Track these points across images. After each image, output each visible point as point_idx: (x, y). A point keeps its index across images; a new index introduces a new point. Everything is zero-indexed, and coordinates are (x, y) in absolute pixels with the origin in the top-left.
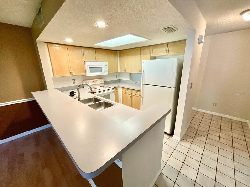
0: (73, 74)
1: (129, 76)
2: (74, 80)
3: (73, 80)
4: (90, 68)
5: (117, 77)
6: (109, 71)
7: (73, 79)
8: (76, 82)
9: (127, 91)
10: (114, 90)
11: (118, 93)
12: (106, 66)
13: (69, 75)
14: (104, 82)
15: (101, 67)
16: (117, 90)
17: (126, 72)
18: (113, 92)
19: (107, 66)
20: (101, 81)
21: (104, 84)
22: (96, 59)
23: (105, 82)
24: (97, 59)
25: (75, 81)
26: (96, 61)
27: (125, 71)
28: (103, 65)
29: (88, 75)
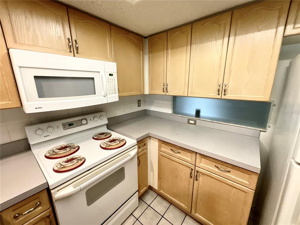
1: (170, 103)
4: (38, 80)
5: (139, 105)
6: (119, 93)
10: (136, 150)
11: (146, 154)
12: (110, 75)
14: (107, 122)
15: (93, 79)
16: (144, 148)
17: (167, 94)
19: (115, 75)
21: (108, 126)
24: (77, 48)
27: (165, 90)
28: (99, 72)
29: (30, 110)
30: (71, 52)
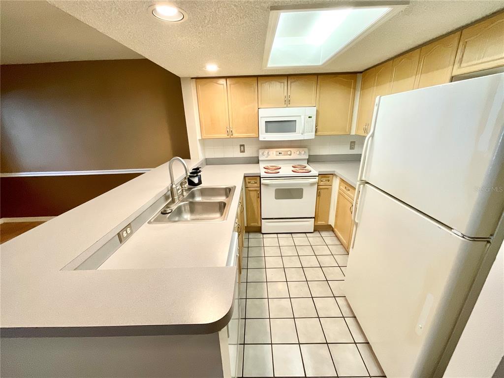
0: (232, 135)
2: (243, 145)
3: (241, 146)
4: (267, 123)
5: (352, 148)
7: (241, 144)
8: (245, 151)
9: (348, 192)
10: (316, 180)
11: (328, 190)
12: (309, 117)
13: (225, 136)
15: (296, 121)
16: (328, 183)
18: (312, 184)
19: (314, 117)
20: (300, 153)
21: (307, 161)
22: (287, 102)
23: (309, 155)
24: (290, 101)
25: (244, 148)
26: (287, 107)
28: (300, 116)
29: (261, 139)
30: (285, 104)
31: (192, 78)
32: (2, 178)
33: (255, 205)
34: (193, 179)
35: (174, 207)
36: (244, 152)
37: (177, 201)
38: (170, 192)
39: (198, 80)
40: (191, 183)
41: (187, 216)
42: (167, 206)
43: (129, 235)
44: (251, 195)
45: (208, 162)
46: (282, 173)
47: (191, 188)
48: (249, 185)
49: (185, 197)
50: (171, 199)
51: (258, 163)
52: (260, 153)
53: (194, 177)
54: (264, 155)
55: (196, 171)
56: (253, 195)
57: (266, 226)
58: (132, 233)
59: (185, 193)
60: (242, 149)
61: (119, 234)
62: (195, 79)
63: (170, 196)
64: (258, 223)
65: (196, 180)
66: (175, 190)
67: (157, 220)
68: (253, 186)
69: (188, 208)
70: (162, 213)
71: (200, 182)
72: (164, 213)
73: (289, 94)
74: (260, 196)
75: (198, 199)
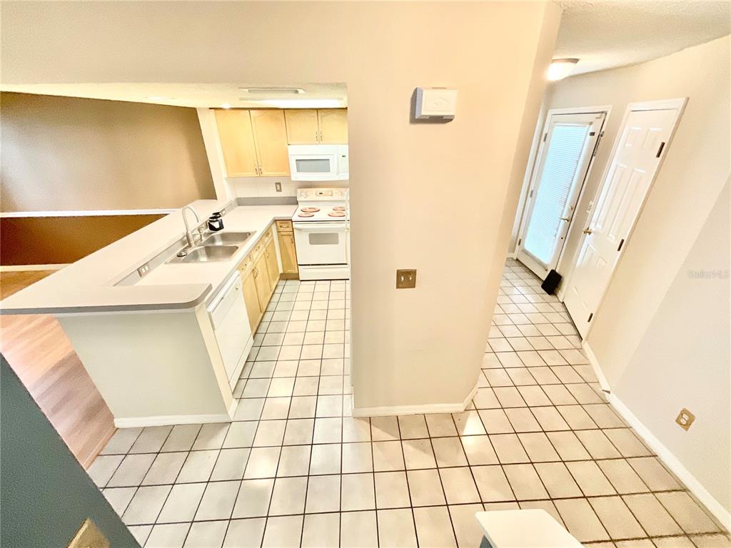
2: (279, 184)
3: (276, 184)
4: (298, 162)
7: (276, 182)
8: (282, 190)
12: (343, 156)
13: (253, 174)
15: (328, 160)
18: (346, 229)
19: (347, 157)
22: (320, 139)
25: (280, 186)
26: (319, 144)
28: (333, 154)
29: (293, 179)
30: (317, 140)
31: (210, 109)
32: (2, 218)
33: (290, 251)
34: (214, 223)
35: (190, 251)
36: (280, 190)
37: (193, 245)
38: (186, 238)
39: (217, 111)
40: (212, 228)
41: (203, 259)
42: (184, 250)
43: (147, 272)
44: (285, 240)
45: (241, 202)
46: (317, 216)
47: (212, 233)
48: (281, 229)
49: (203, 241)
50: (188, 244)
51: (297, 204)
52: (298, 194)
53: (214, 221)
54: (302, 196)
55: (216, 216)
56: (287, 240)
57: (304, 273)
58: (149, 271)
59: (203, 238)
60: (279, 188)
61: (138, 269)
62: (213, 110)
63: (187, 241)
64: (295, 270)
65: (216, 225)
66: (190, 236)
67: (172, 261)
68: (286, 229)
69: (204, 252)
70: (178, 256)
71: (221, 227)
72: (179, 256)
73: (320, 129)
74: (293, 241)
75: (219, 243)
